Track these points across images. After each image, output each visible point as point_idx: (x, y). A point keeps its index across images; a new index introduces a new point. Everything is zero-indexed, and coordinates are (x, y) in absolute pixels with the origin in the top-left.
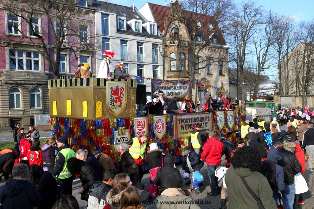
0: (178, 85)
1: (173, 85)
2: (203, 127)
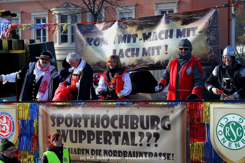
1: (138, 29)
2: (136, 145)
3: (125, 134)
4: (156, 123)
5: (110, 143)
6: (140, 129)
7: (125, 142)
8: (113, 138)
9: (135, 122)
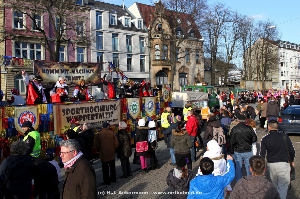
0: (79, 68)
1: (70, 68)
2: (105, 118)
3: (100, 114)
4: (112, 108)
5: (94, 119)
6: (106, 111)
7: (100, 117)
8: (95, 116)
9: (104, 108)
